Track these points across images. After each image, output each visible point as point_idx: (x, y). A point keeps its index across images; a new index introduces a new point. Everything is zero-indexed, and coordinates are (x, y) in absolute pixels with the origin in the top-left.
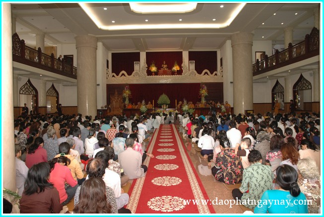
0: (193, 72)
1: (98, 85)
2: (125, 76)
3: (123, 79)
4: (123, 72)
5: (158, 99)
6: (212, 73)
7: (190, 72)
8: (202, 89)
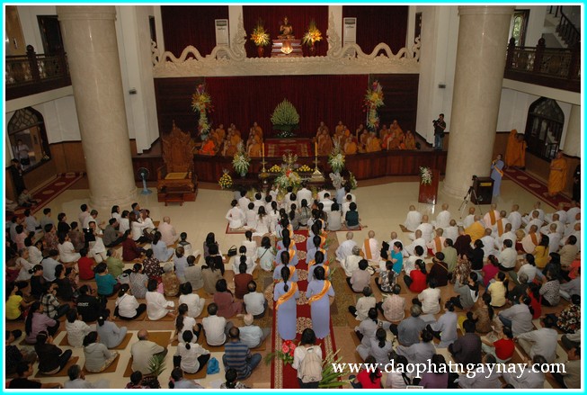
0: (351, 48)
1: (133, 92)
2: (195, 58)
3: (191, 66)
4: (190, 49)
5: (272, 112)
6: (395, 52)
7: (346, 47)
8: (372, 90)
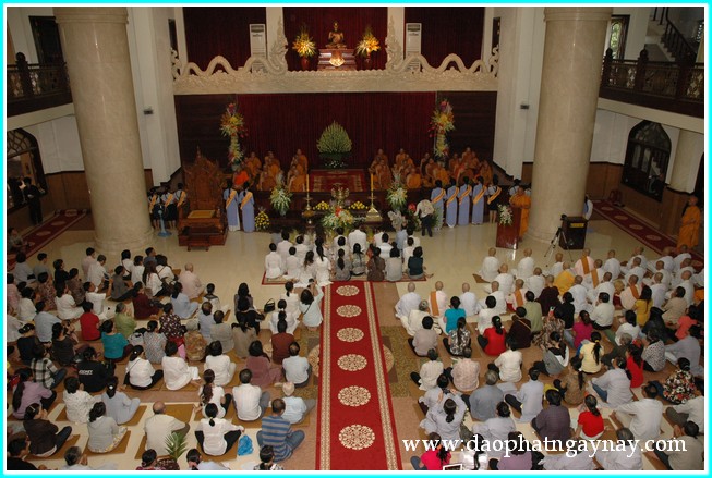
0: (415, 60)
1: (149, 112)
2: (224, 71)
3: (220, 80)
4: (219, 59)
5: (319, 138)
6: (468, 66)
7: (409, 59)
8: (441, 111)
